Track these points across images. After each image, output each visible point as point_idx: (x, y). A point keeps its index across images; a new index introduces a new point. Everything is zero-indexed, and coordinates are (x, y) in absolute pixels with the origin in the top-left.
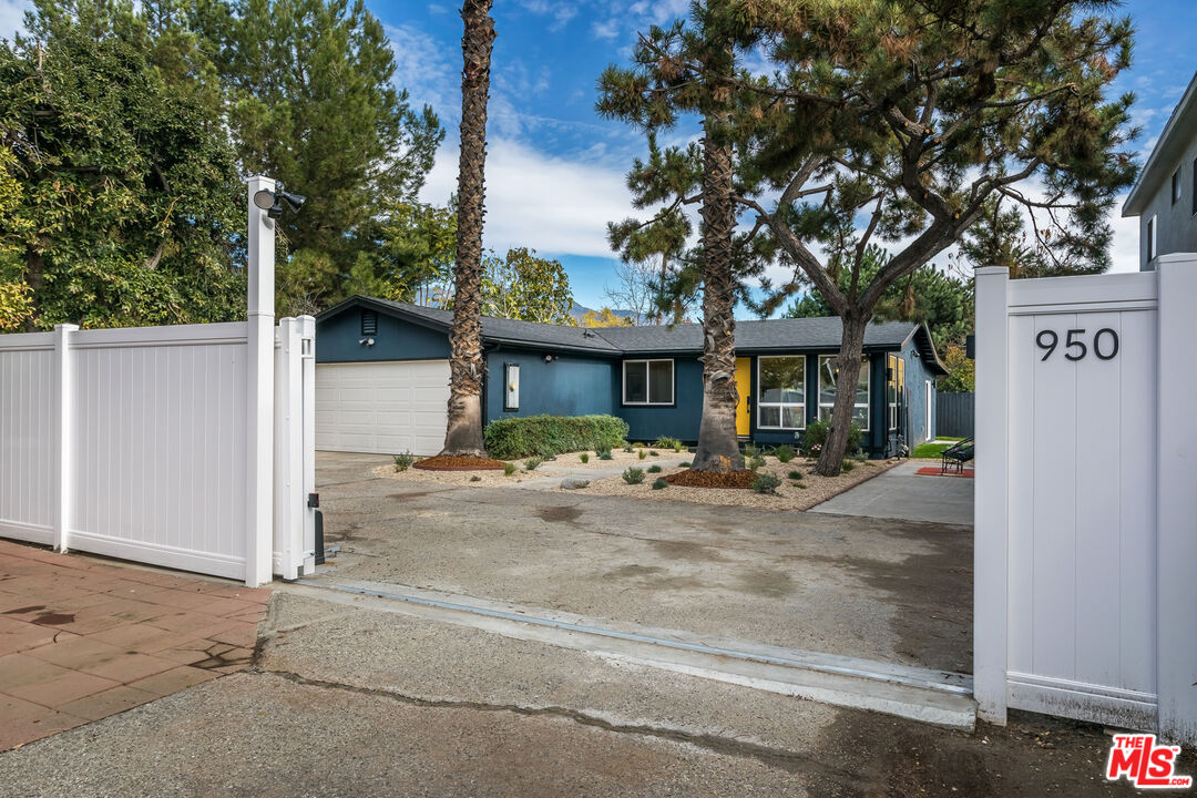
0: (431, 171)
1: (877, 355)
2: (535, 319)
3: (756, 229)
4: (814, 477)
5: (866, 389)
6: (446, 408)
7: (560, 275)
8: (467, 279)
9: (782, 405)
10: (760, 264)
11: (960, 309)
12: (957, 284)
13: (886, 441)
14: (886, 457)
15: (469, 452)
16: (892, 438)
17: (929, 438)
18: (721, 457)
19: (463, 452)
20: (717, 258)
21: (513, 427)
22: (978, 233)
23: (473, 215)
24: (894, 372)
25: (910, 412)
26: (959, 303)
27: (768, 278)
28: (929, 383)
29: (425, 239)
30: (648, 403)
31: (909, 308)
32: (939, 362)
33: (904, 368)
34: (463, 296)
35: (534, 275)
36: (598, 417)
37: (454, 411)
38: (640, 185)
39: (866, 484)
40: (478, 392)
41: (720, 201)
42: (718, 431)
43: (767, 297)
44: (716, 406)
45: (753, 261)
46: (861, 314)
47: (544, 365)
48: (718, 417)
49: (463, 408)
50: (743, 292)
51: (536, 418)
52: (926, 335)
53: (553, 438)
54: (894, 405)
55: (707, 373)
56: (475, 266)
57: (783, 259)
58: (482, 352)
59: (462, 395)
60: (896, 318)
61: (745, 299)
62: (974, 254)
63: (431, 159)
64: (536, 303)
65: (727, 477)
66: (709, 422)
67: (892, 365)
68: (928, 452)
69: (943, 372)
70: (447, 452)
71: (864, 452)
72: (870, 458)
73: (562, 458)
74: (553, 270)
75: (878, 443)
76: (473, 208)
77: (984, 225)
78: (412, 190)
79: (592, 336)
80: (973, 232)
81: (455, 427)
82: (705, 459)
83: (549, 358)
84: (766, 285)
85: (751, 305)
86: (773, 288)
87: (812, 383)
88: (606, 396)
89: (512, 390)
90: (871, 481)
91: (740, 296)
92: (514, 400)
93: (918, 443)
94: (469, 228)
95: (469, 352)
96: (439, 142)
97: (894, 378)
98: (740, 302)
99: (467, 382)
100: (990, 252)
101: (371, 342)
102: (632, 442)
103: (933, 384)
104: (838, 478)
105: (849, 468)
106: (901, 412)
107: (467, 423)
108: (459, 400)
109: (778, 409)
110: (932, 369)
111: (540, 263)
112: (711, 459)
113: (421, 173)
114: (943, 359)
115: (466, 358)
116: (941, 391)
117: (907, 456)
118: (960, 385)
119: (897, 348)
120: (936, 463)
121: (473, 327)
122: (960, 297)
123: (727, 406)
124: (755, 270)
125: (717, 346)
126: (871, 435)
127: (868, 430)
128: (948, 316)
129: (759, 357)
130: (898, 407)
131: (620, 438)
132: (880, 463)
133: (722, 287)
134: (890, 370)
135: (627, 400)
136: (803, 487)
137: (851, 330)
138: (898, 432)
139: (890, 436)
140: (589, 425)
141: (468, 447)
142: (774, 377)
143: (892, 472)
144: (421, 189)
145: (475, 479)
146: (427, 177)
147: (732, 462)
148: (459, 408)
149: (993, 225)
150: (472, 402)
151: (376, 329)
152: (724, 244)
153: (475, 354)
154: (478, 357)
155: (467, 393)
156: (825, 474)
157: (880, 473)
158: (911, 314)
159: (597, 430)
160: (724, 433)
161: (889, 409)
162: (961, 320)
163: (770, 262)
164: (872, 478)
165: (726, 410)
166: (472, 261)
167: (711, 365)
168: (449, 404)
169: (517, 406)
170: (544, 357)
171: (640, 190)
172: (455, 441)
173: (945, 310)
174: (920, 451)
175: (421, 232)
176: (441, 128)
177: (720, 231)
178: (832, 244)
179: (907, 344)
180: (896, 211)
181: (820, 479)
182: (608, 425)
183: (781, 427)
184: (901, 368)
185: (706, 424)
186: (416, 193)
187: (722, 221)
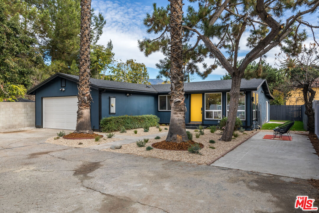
0: (102, 35)
1: (248, 92)
2: (136, 83)
3: (198, 42)
4: (220, 142)
5: (244, 104)
6: (76, 114)
7: (144, 68)
8: (83, 63)
9: (213, 111)
10: (202, 58)
11: (277, 78)
12: (276, 70)
13: (252, 124)
14: (252, 130)
15: (84, 131)
16: (254, 123)
17: (267, 121)
18: (178, 136)
19: (82, 131)
20: (176, 50)
21: (111, 120)
22: (288, 42)
23: (85, 38)
24: (254, 99)
25: (260, 113)
26: (277, 76)
27: (206, 63)
28: (267, 102)
29: (96, 56)
30: (167, 110)
31: (260, 72)
32: (271, 95)
33: (258, 97)
34: (82, 70)
35: (135, 68)
36: (148, 116)
37: (80, 115)
38: (149, 24)
39: (242, 145)
40: (88, 108)
41: (176, 25)
42: (176, 124)
43: (205, 70)
44: (175, 114)
45: (199, 57)
46: (239, 74)
47: (127, 97)
48: (177, 118)
49: (82, 114)
50: (196, 68)
51: (122, 116)
52: (266, 85)
53: (128, 123)
54: (255, 110)
55: (172, 99)
56: (87, 59)
57: (211, 56)
58: (91, 92)
59: (81, 109)
60: (254, 77)
61: (197, 71)
62: (286, 51)
63: (101, 31)
64: (136, 77)
65: (179, 145)
66: (173, 120)
67: (254, 96)
68: (268, 127)
69: (272, 98)
70: (76, 132)
71: (243, 129)
72: (245, 130)
73: (129, 132)
74: (142, 66)
75: (249, 125)
76: (86, 36)
77: (290, 39)
78: (95, 41)
79: (150, 87)
80: (286, 42)
81: (79, 122)
82: (171, 136)
83: (128, 95)
84: (205, 66)
85: (199, 74)
86: (208, 67)
87: (224, 103)
88: (152, 108)
89: (112, 106)
90: (244, 143)
91: (195, 70)
92: (113, 110)
93: (263, 123)
94: (84, 44)
95: (84, 92)
96: (104, 25)
97: (254, 100)
98: (195, 72)
99: (84, 104)
100: (293, 49)
101: (63, 89)
102: (161, 124)
103: (269, 102)
104: (230, 142)
105: (236, 136)
106: (257, 113)
107: (84, 120)
108: (81, 111)
109: (212, 112)
110: (268, 97)
111: (137, 64)
112: (173, 136)
113: (99, 35)
114: (272, 94)
115: (83, 95)
116: (271, 105)
117: (260, 129)
118: (278, 102)
119: (255, 89)
120: (271, 133)
121: (86, 82)
122: (277, 74)
123: (180, 114)
124: (200, 60)
125: (176, 88)
126: (246, 121)
127: (245, 120)
128: (273, 80)
129: (205, 94)
130: (256, 111)
131: (156, 123)
132: (249, 132)
133: (178, 62)
134: (253, 98)
135: (160, 109)
136: (213, 148)
137: (235, 81)
138: (256, 120)
139: (253, 122)
140: (143, 119)
141: (84, 129)
142: (214, 101)
143: (254, 137)
144: (98, 41)
145: (80, 144)
146: (100, 37)
147: (182, 138)
148: (81, 114)
149: (295, 38)
150: (86, 112)
151: (65, 85)
152: (179, 43)
153: (87, 93)
154: (88, 94)
155: (83, 108)
156: (225, 141)
157: (249, 138)
158: (260, 75)
159: (146, 120)
160: (179, 125)
161: (253, 112)
162: (277, 81)
163: (206, 57)
164: (245, 141)
165: (180, 115)
166: (85, 57)
167: (174, 96)
168: (77, 112)
169: (114, 112)
170: (126, 94)
171: (149, 26)
172: (80, 127)
173: (272, 78)
174: (264, 126)
175: (94, 54)
176: (104, 21)
177: (177, 38)
178: (230, 49)
179: (259, 87)
180: (255, 36)
181: (222, 143)
182: (151, 118)
183: (213, 119)
184: (257, 97)
185: (172, 121)
186: (96, 42)
187: (177, 34)
